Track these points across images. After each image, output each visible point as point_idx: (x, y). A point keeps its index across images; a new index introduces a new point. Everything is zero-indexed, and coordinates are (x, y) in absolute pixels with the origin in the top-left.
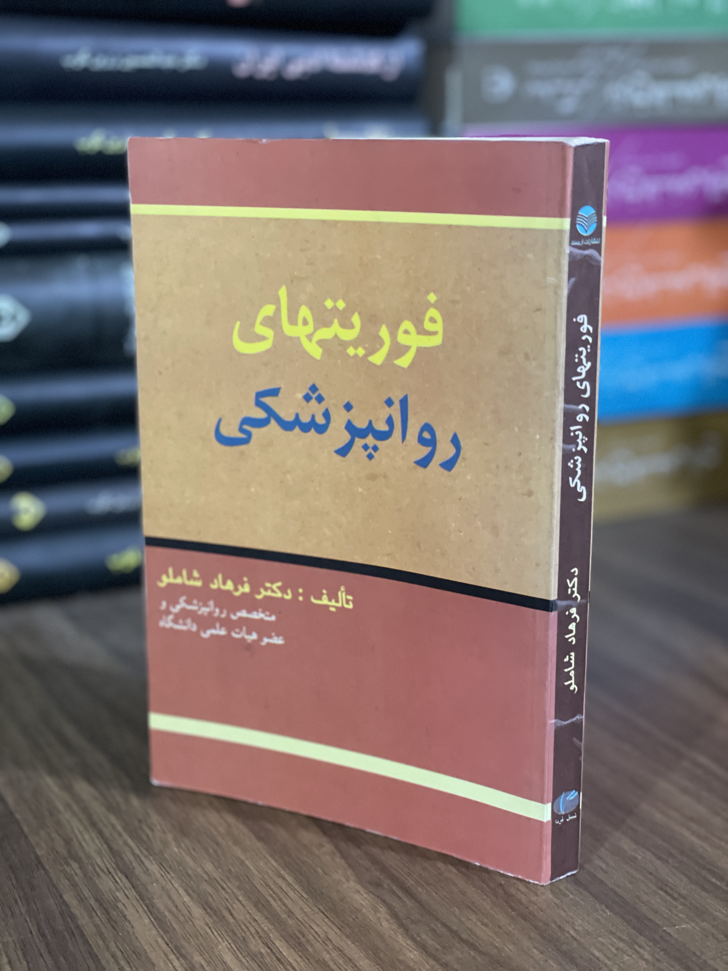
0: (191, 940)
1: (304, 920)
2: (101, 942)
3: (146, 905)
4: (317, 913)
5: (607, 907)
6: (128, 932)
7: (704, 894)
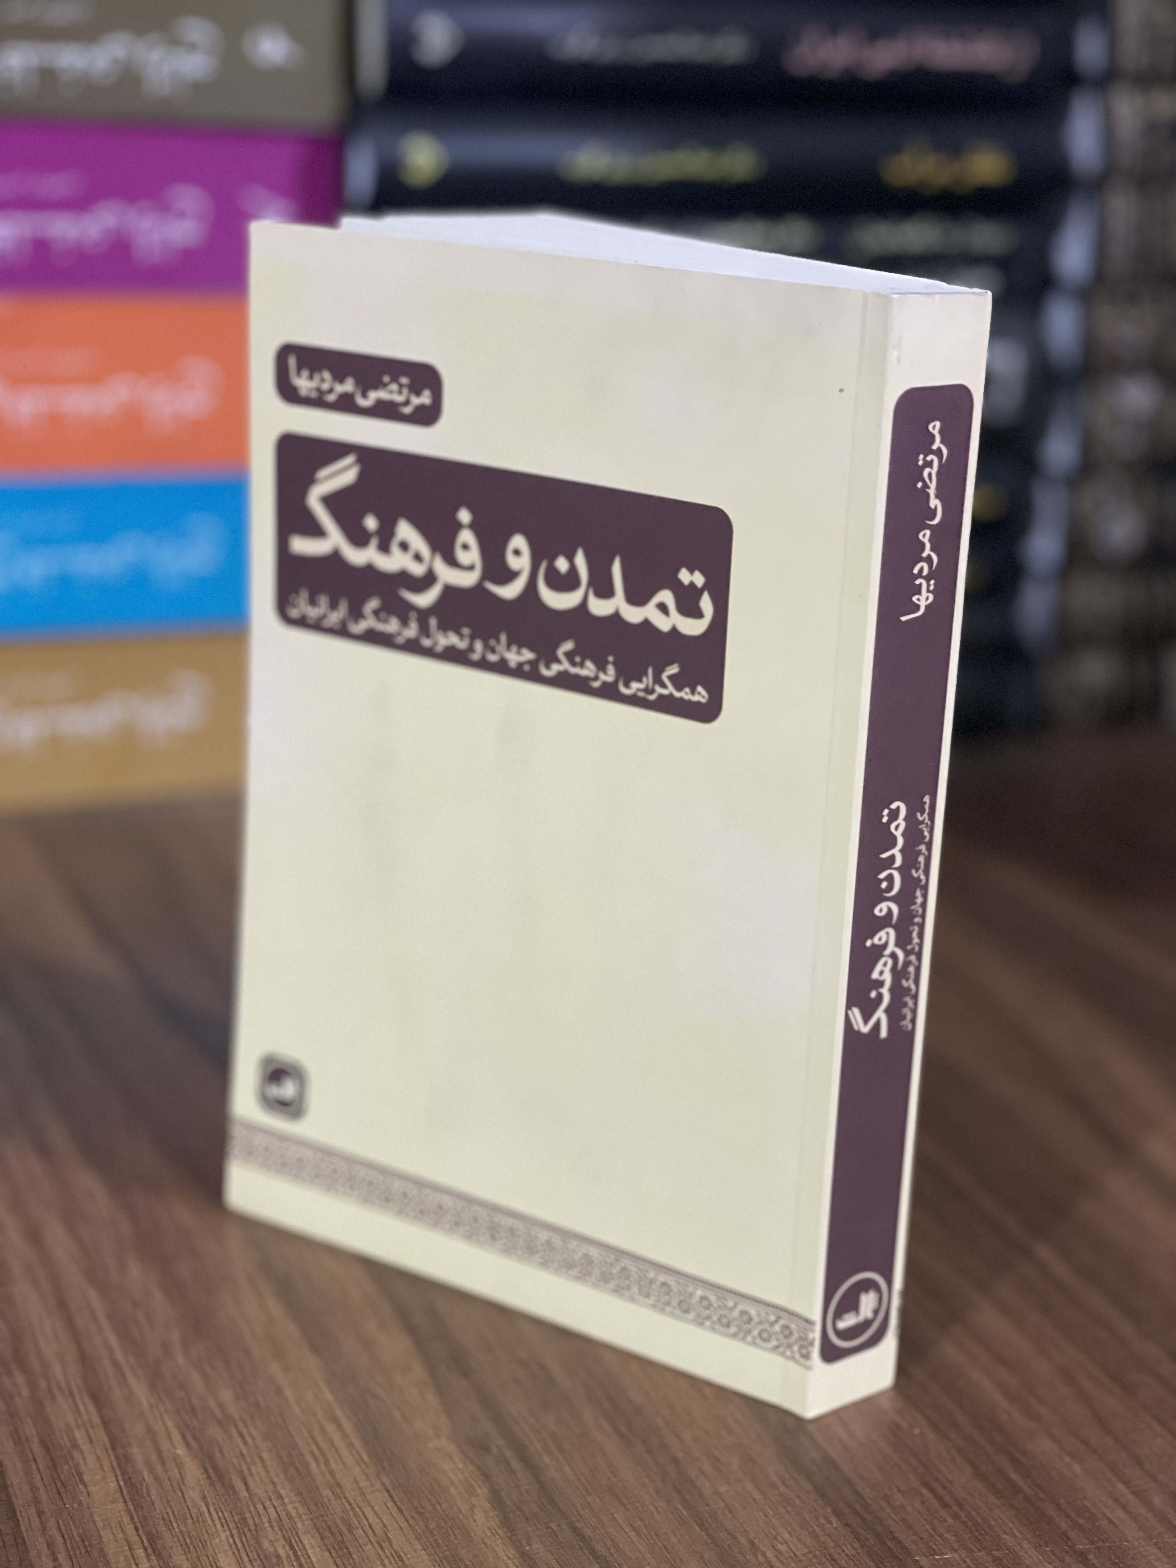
0: (175, 1525)
1: (355, 1501)
2: (35, 1519)
3: (117, 1457)
4: (378, 1490)
5: (836, 1512)
6: (80, 1503)
7: (992, 1499)
